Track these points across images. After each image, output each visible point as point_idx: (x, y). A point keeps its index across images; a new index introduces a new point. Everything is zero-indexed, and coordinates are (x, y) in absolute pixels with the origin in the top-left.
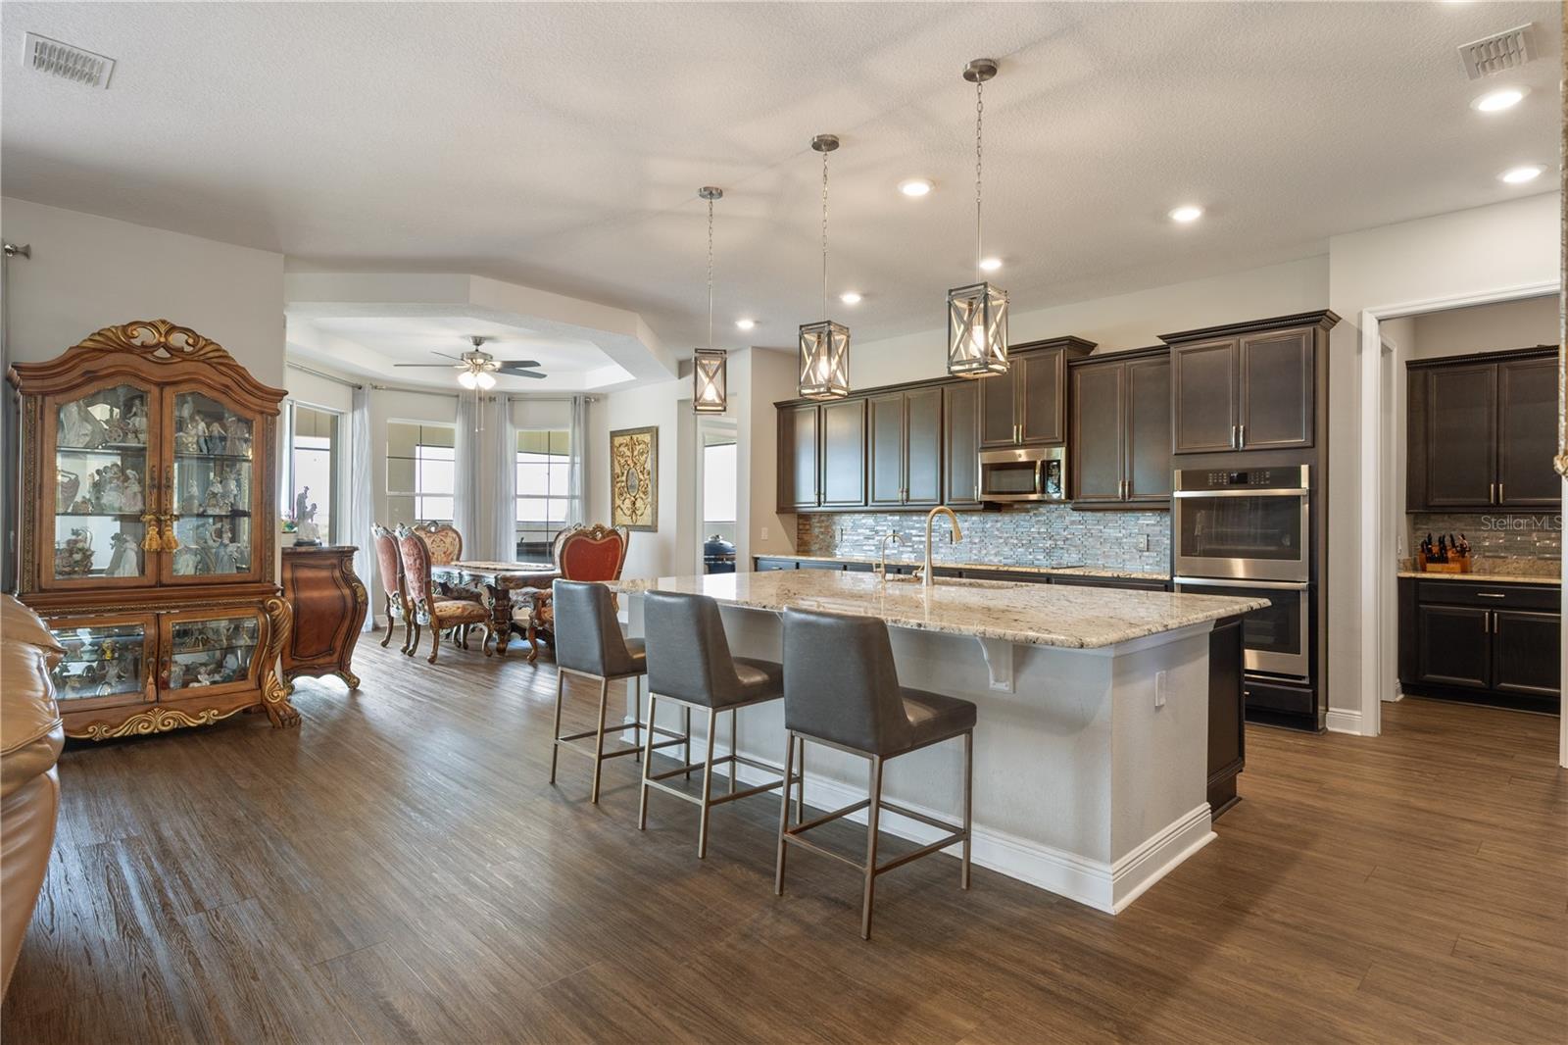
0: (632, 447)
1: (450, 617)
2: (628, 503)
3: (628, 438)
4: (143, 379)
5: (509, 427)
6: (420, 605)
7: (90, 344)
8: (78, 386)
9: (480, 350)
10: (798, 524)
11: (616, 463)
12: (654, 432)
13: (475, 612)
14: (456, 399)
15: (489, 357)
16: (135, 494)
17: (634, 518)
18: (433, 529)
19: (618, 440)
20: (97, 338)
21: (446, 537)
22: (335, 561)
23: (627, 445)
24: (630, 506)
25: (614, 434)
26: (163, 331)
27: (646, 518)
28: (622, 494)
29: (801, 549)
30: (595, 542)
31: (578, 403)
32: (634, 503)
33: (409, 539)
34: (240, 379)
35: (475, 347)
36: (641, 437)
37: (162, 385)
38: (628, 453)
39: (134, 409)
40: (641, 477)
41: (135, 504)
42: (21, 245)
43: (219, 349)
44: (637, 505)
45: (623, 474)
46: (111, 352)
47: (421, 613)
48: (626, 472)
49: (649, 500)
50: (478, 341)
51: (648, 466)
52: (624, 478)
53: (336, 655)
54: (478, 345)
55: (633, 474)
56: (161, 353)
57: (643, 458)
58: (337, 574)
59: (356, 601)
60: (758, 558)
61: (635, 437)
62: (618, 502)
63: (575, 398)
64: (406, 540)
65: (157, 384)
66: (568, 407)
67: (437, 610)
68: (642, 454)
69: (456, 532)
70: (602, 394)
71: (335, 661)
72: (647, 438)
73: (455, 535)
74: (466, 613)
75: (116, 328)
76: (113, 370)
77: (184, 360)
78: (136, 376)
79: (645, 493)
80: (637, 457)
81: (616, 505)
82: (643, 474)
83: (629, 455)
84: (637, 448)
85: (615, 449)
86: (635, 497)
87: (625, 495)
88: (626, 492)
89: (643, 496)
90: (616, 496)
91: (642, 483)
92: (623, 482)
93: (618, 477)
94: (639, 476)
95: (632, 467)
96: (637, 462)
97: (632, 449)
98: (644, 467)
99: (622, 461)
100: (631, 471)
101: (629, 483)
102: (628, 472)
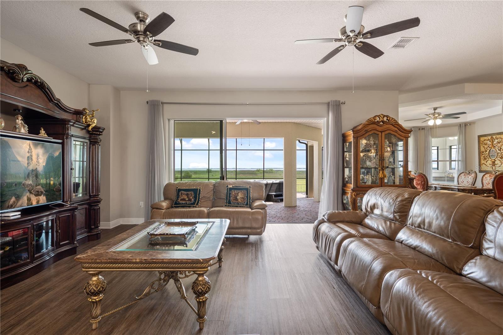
0: (492, 140)
3: (490, 137)
4: (378, 131)
7: (367, 123)
8: (364, 134)
9: (436, 112)
11: (482, 147)
15: (440, 114)
16: (374, 162)
17: (494, 168)
19: (482, 139)
20: (369, 121)
23: (489, 140)
24: (491, 163)
25: (479, 137)
26: (382, 117)
27: (501, 168)
28: (485, 158)
31: (461, 126)
32: (494, 162)
34: (400, 128)
35: (434, 111)
36: (499, 136)
37: (381, 132)
39: (371, 139)
41: (374, 165)
42: (343, 101)
43: (395, 120)
44: (496, 163)
46: (371, 124)
48: (488, 150)
50: (435, 109)
52: (487, 153)
54: (435, 110)
55: (493, 151)
56: (381, 123)
57: (500, 145)
61: (494, 137)
63: (460, 125)
65: (380, 132)
66: (456, 128)
68: (499, 142)
70: (472, 122)
72: (502, 136)
75: (372, 118)
76: (371, 129)
77: (387, 124)
78: (376, 130)
80: (496, 144)
81: (482, 163)
82: (500, 151)
83: (491, 143)
84: (496, 141)
85: (481, 142)
86: (494, 160)
87: (487, 159)
88: (488, 158)
89: (500, 159)
90: (482, 159)
91: (500, 154)
92: (486, 154)
93: (483, 152)
94: (497, 151)
95: (492, 148)
96: (495, 146)
97: (492, 142)
98: (500, 148)
99: (486, 146)
100: (491, 150)
101: (490, 154)
102: (490, 150)
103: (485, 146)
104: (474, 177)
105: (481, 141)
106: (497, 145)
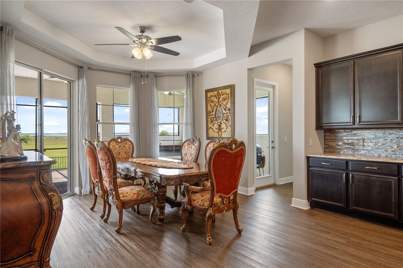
0: (218, 96)
1: (130, 201)
2: (216, 126)
3: (216, 93)
5: (155, 90)
6: (110, 192)
9: (143, 35)
10: (325, 136)
11: (209, 105)
12: (232, 88)
13: (145, 196)
14: (129, 76)
17: (220, 133)
18: (119, 140)
19: (209, 94)
21: (126, 144)
22: (34, 174)
23: (215, 96)
24: (217, 127)
25: (207, 91)
27: (228, 134)
28: (212, 121)
29: (328, 150)
30: (231, 152)
31: (189, 76)
32: (220, 126)
33: (102, 149)
35: (141, 34)
36: (224, 91)
38: (216, 100)
40: (224, 112)
44: (222, 127)
45: (213, 111)
47: (111, 197)
48: (215, 110)
49: (230, 123)
50: (143, 30)
51: (229, 106)
52: (214, 113)
53: (36, 255)
54: (143, 32)
55: (219, 111)
57: (225, 103)
58: (36, 185)
59: (52, 208)
60: (310, 157)
61: (220, 91)
62: (210, 125)
63: (188, 74)
64: (101, 150)
66: (184, 79)
67: (121, 196)
68: (224, 100)
69: (131, 142)
70: (200, 72)
71: (36, 259)
72: (228, 91)
73: (130, 143)
74: (140, 197)
79: (227, 120)
80: (222, 102)
81: (209, 127)
82: (226, 110)
83: (217, 101)
84: (222, 97)
85: (208, 99)
86: (220, 122)
87: (214, 122)
88: (215, 120)
89: (226, 122)
90: (209, 122)
91: (225, 115)
92: (213, 115)
93: (210, 113)
94: (223, 112)
95: (218, 107)
96: (221, 104)
97: (218, 98)
98: (226, 107)
99: (213, 105)
100: (218, 109)
101: (217, 115)
102: (216, 110)
103: (211, 104)
104: (197, 147)
105: (208, 97)
106: (223, 104)
